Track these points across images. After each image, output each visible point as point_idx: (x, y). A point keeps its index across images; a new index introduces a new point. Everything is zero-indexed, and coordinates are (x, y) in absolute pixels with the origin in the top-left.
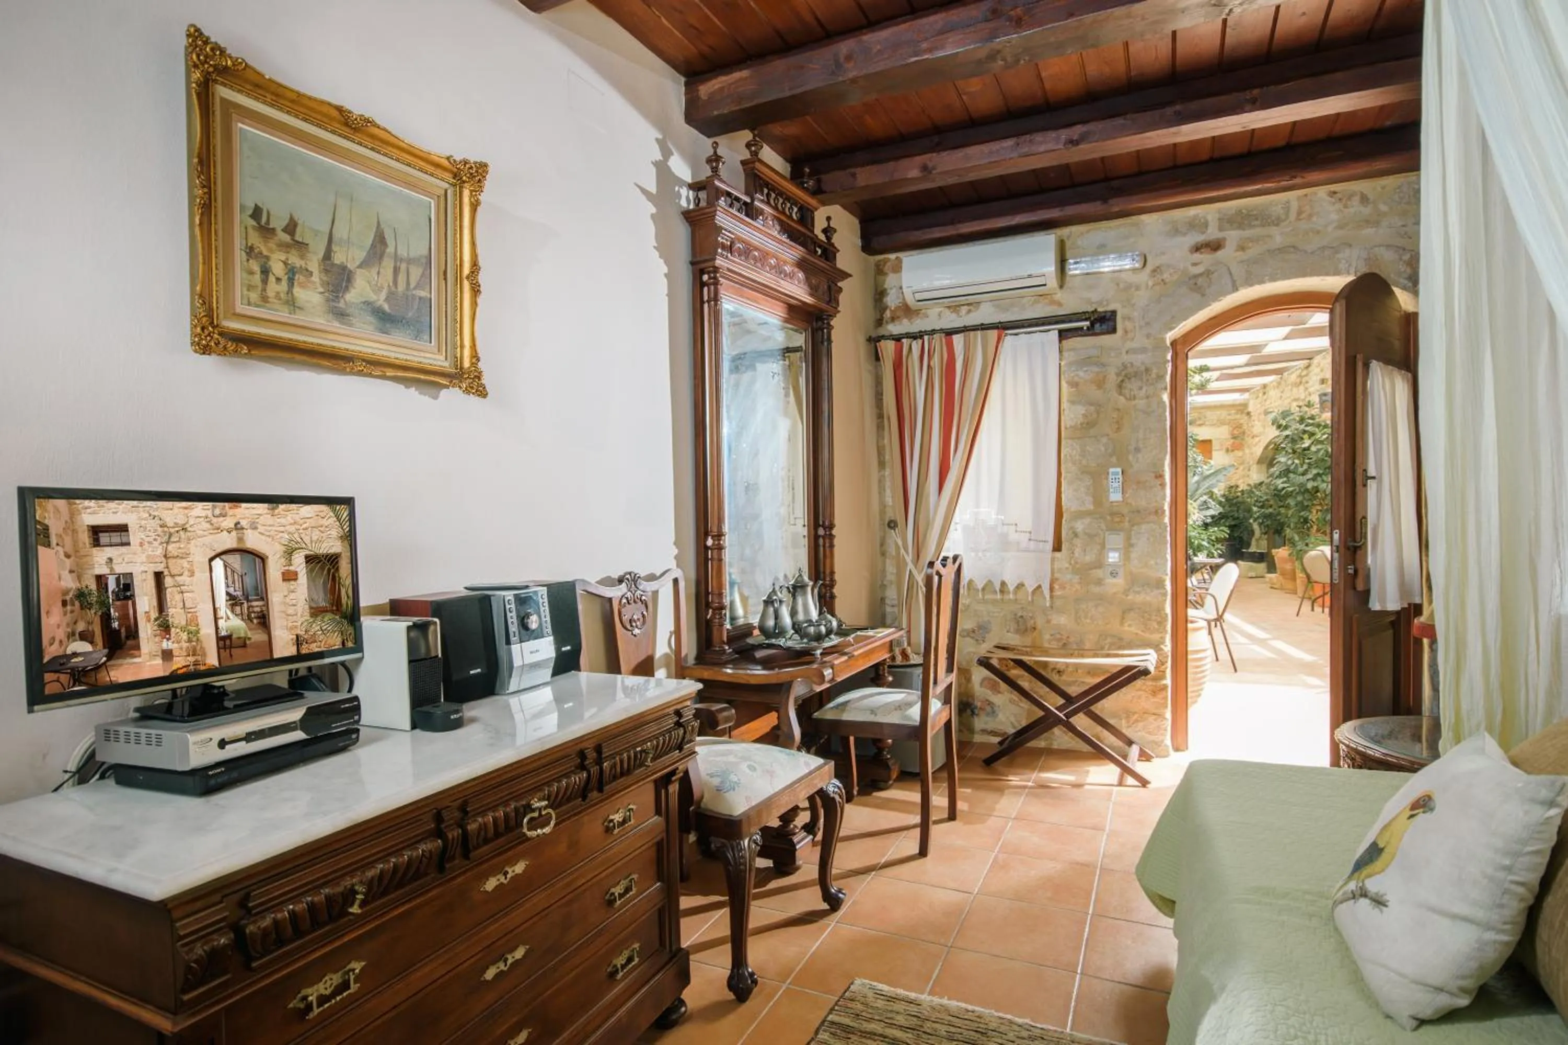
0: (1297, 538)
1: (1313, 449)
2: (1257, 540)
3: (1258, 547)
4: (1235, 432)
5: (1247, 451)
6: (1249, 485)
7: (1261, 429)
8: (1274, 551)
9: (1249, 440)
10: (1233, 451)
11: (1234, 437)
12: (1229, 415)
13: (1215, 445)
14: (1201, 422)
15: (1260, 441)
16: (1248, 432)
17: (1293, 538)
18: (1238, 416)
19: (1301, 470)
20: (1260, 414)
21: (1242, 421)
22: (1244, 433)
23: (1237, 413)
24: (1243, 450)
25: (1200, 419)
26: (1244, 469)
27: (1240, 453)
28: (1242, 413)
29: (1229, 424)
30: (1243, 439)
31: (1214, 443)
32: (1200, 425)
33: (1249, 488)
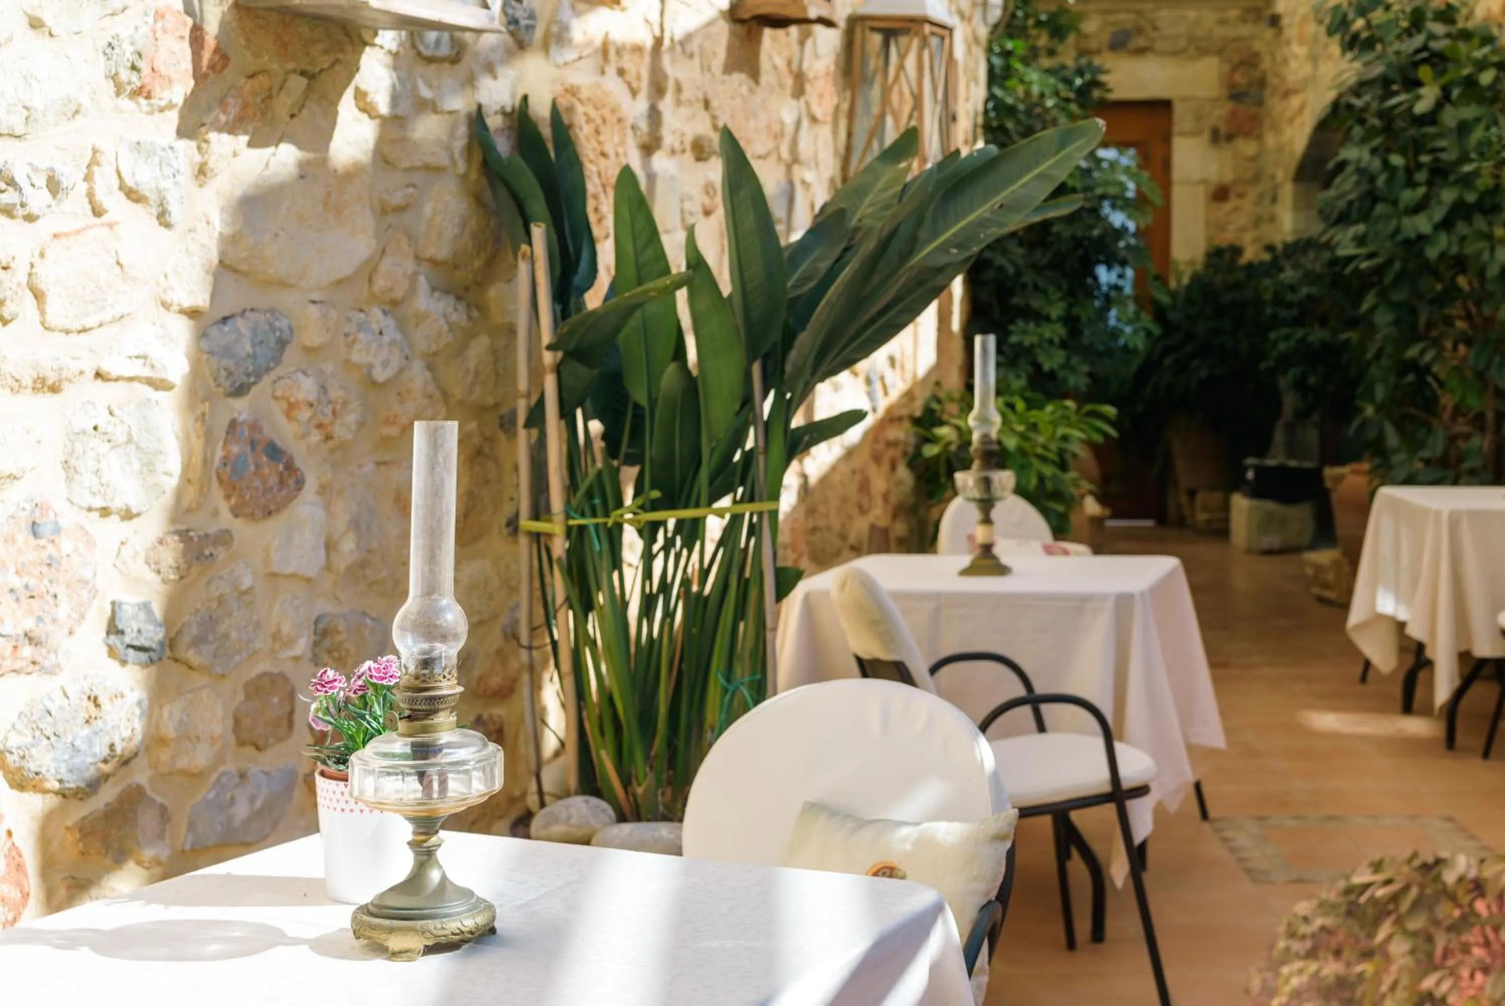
0: (1392, 439)
1: (1450, 117)
2: (1290, 428)
3: (1291, 452)
4: (1239, 78)
5: (1270, 139)
6: (1270, 248)
7: (1307, 69)
8: (1329, 472)
9: (1274, 103)
10: (1230, 138)
11: (1236, 95)
12: (1223, 22)
13: (1182, 118)
14: (1141, 42)
15: (1302, 108)
16: (1273, 80)
17: (1381, 437)
18: (1246, 30)
19: (1409, 196)
20: (1304, 20)
21: (1257, 46)
22: (1262, 83)
23: (1244, 20)
24: (1259, 137)
25: (1139, 31)
26: (1261, 196)
27: (1248, 147)
28: (1258, 19)
29: (1220, 52)
30: (1260, 103)
31: (1178, 109)
32: (1140, 52)
33: (1267, 257)
